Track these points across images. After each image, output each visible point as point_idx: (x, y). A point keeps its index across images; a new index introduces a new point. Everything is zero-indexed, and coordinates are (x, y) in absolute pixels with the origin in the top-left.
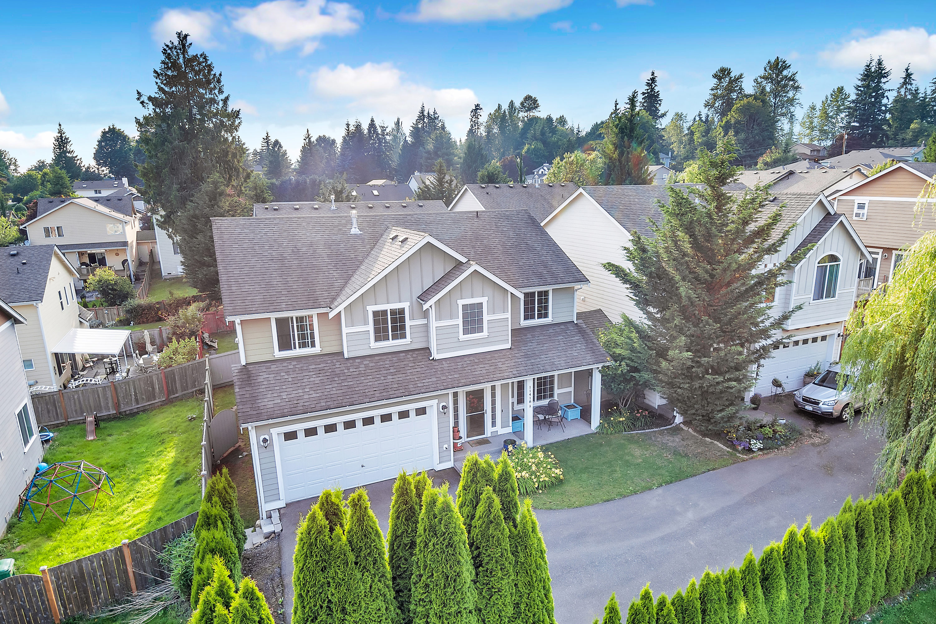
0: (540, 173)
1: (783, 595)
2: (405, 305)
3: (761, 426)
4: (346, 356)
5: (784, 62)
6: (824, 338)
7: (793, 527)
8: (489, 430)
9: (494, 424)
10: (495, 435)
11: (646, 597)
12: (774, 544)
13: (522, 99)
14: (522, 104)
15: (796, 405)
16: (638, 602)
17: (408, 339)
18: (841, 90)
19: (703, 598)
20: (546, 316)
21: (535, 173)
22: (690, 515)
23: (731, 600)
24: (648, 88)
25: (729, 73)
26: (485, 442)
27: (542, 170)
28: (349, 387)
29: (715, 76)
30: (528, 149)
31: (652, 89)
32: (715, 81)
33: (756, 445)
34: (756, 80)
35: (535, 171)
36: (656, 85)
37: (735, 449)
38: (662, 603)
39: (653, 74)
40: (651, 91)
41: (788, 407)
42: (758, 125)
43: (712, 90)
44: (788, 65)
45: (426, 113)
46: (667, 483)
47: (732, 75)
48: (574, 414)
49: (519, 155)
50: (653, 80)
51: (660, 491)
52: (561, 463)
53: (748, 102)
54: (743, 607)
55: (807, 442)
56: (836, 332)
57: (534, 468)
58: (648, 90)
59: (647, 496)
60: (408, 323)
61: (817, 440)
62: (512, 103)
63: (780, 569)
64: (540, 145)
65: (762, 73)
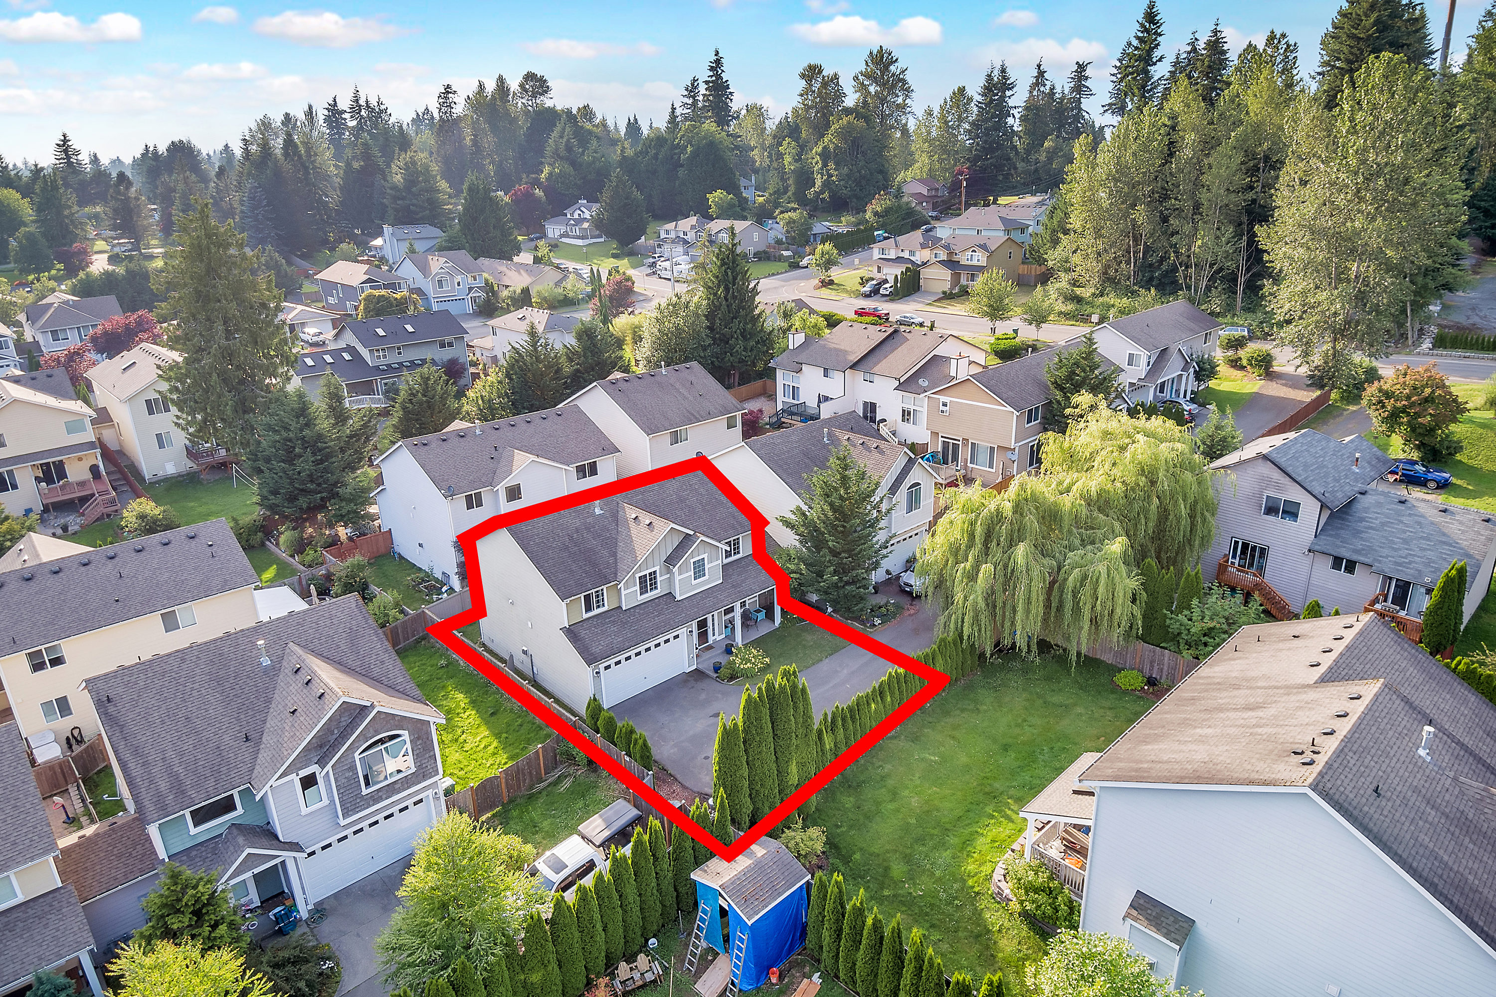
0: (576, 216)
1: (889, 699)
2: (657, 568)
3: (880, 607)
4: (624, 608)
5: (890, 54)
6: (916, 534)
7: (890, 670)
8: (711, 639)
9: (714, 635)
10: (715, 642)
11: (837, 707)
12: (883, 678)
13: (520, 79)
14: (522, 86)
15: (900, 586)
16: (835, 710)
17: (659, 589)
18: (962, 90)
19: (858, 705)
20: (738, 553)
21: (569, 216)
22: (845, 671)
23: (868, 704)
24: (711, 73)
25: (820, 71)
26: (710, 647)
27: (578, 212)
28: (637, 630)
29: (803, 76)
30: (550, 174)
31: (719, 77)
32: (803, 83)
33: (877, 621)
34: (856, 78)
35: (568, 212)
36: (723, 71)
37: (866, 626)
38: (843, 709)
39: (717, 53)
40: (717, 79)
41: (895, 588)
42: (864, 154)
43: (802, 95)
44: (894, 59)
45: (362, 102)
46: (830, 655)
47: (825, 73)
48: (762, 615)
49: (537, 183)
50: (718, 62)
51: (827, 660)
52: (767, 654)
53: (849, 123)
54: (873, 706)
55: (906, 613)
56: (924, 529)
57: (753, 660)
58: (712, 76)
59: (820, 665)
60: (659, 579)
61: (912, 612)
62: (501, 80)
63: (887, 688)
64: (568, 169)
65: (863, 67)
